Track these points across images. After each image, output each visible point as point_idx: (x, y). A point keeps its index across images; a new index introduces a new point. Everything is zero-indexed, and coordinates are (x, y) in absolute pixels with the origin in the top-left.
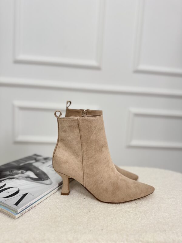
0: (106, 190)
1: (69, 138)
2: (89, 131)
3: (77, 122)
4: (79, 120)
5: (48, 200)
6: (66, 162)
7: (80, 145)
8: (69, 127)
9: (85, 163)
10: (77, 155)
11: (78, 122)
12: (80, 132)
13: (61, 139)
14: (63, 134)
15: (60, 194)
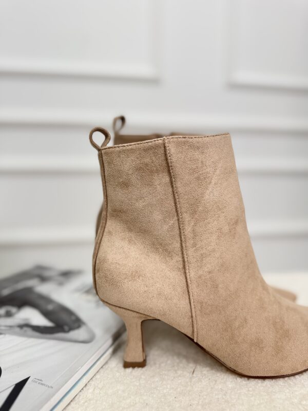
0: (258, 344)
1: (140, 204)
2: (198, 178)
3: (162, 151)
4: (167, 145)
5: (90, 389)
6: (136, 275)
7: (173, 221)
8: (138, 169)
9: (192, 274)
10: (166, 250)
11: (165, 151)
12: (172, 183)
13: (115, 211)
14: (119, 195)
15: (121, 365)
